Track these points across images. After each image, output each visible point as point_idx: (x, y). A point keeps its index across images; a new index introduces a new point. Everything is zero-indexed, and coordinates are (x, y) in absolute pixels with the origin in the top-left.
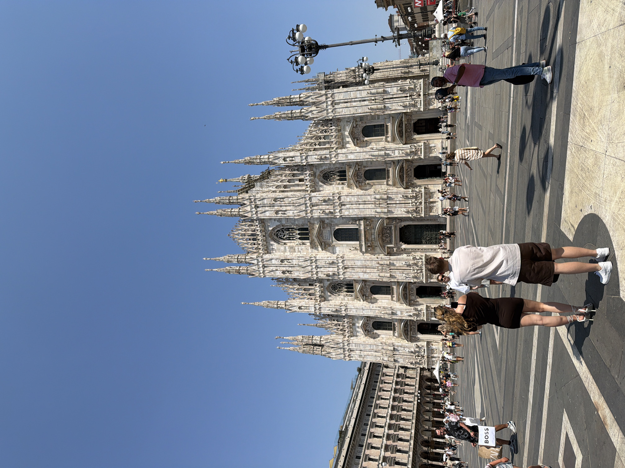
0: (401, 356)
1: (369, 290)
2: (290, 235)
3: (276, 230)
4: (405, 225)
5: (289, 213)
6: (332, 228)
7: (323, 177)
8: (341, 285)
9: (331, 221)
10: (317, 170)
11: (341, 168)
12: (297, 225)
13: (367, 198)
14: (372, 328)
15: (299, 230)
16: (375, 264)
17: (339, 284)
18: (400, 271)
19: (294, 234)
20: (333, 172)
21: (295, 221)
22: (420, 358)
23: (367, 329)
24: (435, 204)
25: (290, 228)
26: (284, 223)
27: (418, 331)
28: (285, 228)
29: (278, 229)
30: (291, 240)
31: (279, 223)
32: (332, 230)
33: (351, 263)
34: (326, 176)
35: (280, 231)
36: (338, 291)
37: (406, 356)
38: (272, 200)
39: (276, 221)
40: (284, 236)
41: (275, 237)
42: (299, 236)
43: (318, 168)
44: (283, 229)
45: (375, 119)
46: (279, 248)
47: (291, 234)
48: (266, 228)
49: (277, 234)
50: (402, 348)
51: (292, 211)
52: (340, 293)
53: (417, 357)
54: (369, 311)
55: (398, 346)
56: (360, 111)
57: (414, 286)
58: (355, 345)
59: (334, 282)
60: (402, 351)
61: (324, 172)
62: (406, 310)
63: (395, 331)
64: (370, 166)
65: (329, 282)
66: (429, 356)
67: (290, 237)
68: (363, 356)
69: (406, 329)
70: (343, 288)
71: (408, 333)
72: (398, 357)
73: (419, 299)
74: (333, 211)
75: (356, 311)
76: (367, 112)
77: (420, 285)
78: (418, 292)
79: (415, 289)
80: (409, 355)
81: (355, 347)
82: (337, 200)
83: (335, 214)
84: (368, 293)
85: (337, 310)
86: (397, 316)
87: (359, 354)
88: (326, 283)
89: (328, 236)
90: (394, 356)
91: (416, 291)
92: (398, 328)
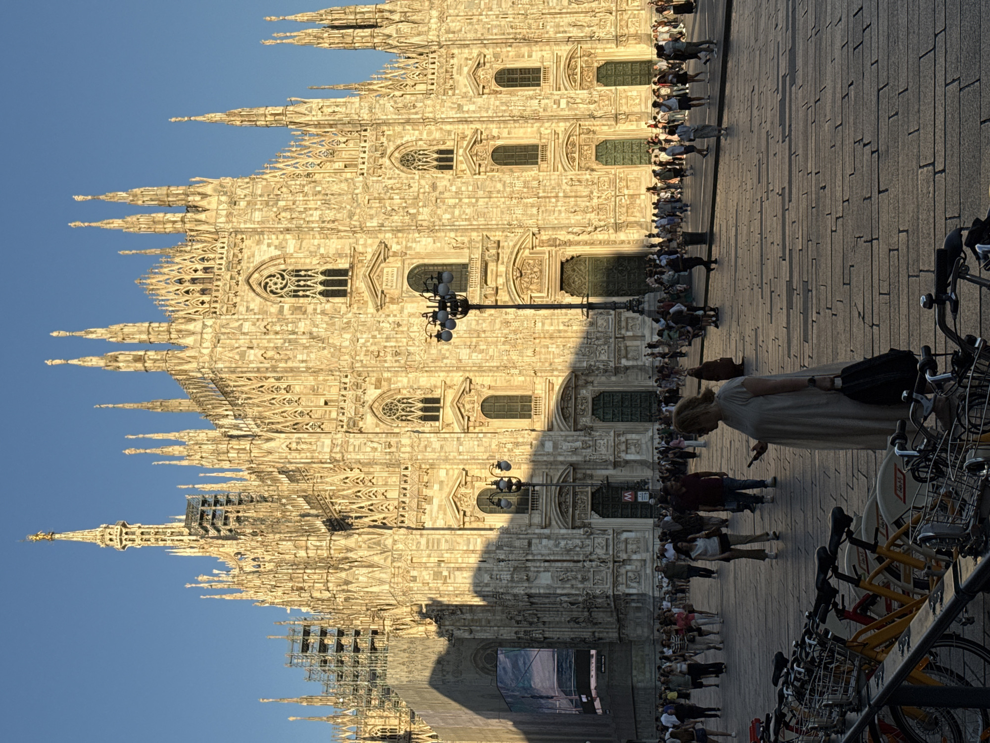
0: (547, 564)
1: (478, 407)
2: (298, 286)
3: (266, 273)
5: (312, 215)
6: (407, 262)
7: (401, 162)
8: (410, 401)
9: (406, 247)
10: (391, 143)
11: (445, 142)
12: (323, 257)
13: (495, 187)
14: (477, 507)
15: (324, 273)
17: (403, 399)
18: (559, 341)
19: (309, 283)
20: (425, 152)
21: (319, 248)
22: (594, 564)
25: (300, 271)
26: (292, 251)
27: (592, 509)
28: (290, 268)
29: (273, 270)
30: (298, 296)
31: (278, 253)
32: (406, 266)
34: (408, 160)
35: (274, 276)
36: (398, 418)
37: (559, 564)
39: (273, 248)
40: (282, 289)
41: (258, 290)
42: (321, 288)
43: (392, 139)
44: (284, 271)
45: (523, 56)
46: (265, 308)
47: (302, 283)
49: (267, 283)
50: (552, 542)
51: (319, 212)
52: (402, 420)
53: (587, 564)
54: (476, 447)
55: (540, 537)
56: (495, 31)
57: (587, 393)
58: (428, 543)
59: (392, 392)
60: (550, 549)
61: (404, 152)
62: (567, 436)
63: (535, 511)
64: (507, 138)
65: (379, 391)
66: (619, 557)
67: (298, 291)
68: (445, 573)
69: (563, 499)
70: (412, 409)
71: (567, 512)
72: (540, 567)
73: (599, 424)
74: (414, 211)
75: (442, 447)
76: (509, 34)
77: (603, 389)
78: (595, 407)
79: (590, 400)
80: (568, 558)
81: (428, 547)
82: (427, 190)
83: (420, 217)
84: (476, 414)
85: (390, 446)
86: (544, 455)
87: (436, 569)
88: (372, 394)
89: (395, 280)
90: (529, 564)
91: (593, 404)
92: (542, 501)
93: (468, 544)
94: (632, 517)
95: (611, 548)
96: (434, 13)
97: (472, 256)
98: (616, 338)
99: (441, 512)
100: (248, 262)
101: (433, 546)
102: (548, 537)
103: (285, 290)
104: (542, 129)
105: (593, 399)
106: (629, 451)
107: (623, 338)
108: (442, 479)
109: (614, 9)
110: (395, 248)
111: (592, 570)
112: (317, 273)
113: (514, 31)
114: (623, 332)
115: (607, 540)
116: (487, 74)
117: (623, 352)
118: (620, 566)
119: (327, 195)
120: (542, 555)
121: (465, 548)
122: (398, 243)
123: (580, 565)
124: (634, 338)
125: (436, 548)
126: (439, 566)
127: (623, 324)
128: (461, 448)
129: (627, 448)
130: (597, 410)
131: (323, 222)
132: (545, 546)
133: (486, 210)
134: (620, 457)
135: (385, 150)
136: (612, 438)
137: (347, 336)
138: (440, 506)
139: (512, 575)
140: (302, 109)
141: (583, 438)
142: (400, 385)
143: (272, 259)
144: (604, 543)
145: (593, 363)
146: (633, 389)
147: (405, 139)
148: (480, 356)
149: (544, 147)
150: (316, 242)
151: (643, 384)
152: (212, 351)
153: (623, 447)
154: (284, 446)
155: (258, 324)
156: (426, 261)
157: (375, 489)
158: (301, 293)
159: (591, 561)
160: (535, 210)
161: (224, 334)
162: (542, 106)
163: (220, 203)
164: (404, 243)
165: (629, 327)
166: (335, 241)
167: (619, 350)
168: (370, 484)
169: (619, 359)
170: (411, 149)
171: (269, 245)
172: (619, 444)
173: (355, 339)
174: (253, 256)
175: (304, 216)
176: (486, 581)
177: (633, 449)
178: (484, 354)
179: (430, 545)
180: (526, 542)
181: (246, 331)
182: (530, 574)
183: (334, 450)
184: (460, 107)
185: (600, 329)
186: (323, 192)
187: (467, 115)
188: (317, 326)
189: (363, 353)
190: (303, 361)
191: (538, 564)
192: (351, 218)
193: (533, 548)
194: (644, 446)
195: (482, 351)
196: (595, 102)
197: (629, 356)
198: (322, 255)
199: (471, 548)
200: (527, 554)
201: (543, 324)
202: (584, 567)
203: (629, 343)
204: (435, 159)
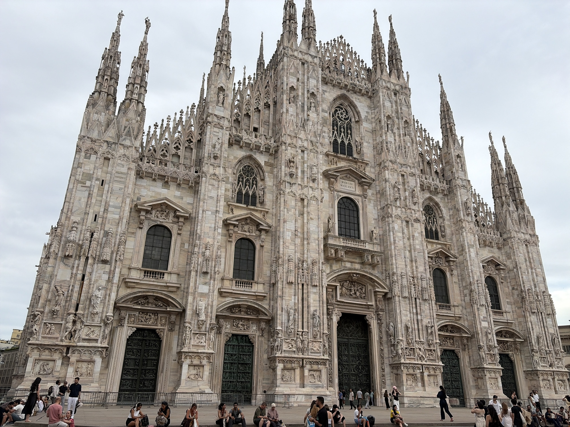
0: (80, 277)
1: (246, 235)
2: (340, 128)
3: (349, 109)
4: (372, 327)
5: (391, 137)
6: (360, 198)
7: (428, 206)
8: (254, 186)
10: (439, 199)
11: (443, 236)
12: (361, 144)
13: (420, 265)
14: (155, 223)
15: (349, 144)
16: (311, 257)
17: (256, 181)
18: (300, 306)
19: (342, 134)
20: (435, 223)
21: (367, 142)
22: (70, 325)
23: (154, 212)
24: (420, 384)
25: (351, 131)
26: (364, 125)
27: (138, 329)
28: (352, 124)
29: (351, 114)
30: (333, 127)
31: (363, 117)
32: (357, 197)
33: (313, 213)
35: (347, 114)
38: (406, 119)
39: (366, 114)
40: (338, 117)
41: (338, 103)
42: (339, 141)
43: (442, 201)
44: (350, 120)
46: (325, 101)
47: (342, 130)
48: (355, 94)
49: (342, 109)
50: (104, 284)
51: (393, 141)
52: (239, 178)
53: (71, 317)
54: (209, 225)
55: (111, 273)
56: (524, 277)
57: (253, 331)
58: (122, 173)
59: (262, 174)
60: (96, 281)
61: (434, 209)
62: (212, 306)
63: (143, 274)
64: (452, 281)
65: (263, 164)
66: (73, 352)
67: (337, 127)
68: (88, 183)
69: (151, 300)
70: (247, 187)
71: (137, 303)
72: (78, 270)
73: (223, 340)
74: (398, 204)
75: (211, 198)
76: (524, 286)
77: (256, 345)
78: (239, 338)
79: (246, 333)
80: (82, 298)
81: (117, 172)
82: (414, 215)
83: (394, 208)
84: (240, 233)
85: (215, 158)
86: (196, 284)
87: (95, 176)
88: (262, 159)
89: (346, 188)
90: (83, 259)
91: (243, 336)
92: (151, 281)
93: (116, 207)
94: (123, 369)
95: (86, 344)
96: (527, 237)
97: (367, 244)
98: (303, 360)
99: (153, 194)
100: (356, 98)
101: (117, 177)
102: (110, 281)
103: (338, 119)
104: (461, 308)
105: (247, 336)
106: (192, 368)
107: (302, 367)
108: (185, 199)
109: (554, 369)
110: (370, 192)
111: (63, 322)
112: (349, 140)
113: (527, 291)
114: (308, 367)
115: (96, 340)
116: (492, 271)
117: (289, 366)
118: (62, 353)
119: (405, 148)
120: (91, 274)
121: (111, 204)
122: (373, 194)
123: (72, 311)
124: (302, 377)
125: (116, 179)
126: (97, 179)
127: (315, 367)
128: (210, 213)
129: (195, 366)
130: (237, 339)
131: (387, 143)
132: (100, 277)
133: (403, 257)
134: (186, 358)
135: (435, 195)
136: (206, 351)
137: (305, 144)
138: (160, 194)
139: (74, 242)
141: (209, 322)
142: (267, 179)
143: (358, 113)
144: (93, 337)
145: (280, 335)
146: (255, 375)
147: (443, 209)
148: (288, 238)
149: (449, 308)
150: (371, 141)
151: (259, 384)
152: (296, 57)
153: (196, 362)
154: (222, 85)
155: (315, 89)
156: (361, 212)
157: (181, 148)
158: (335, 128)
159: (74, 322)
160: (406, 294)
161: (308, 67)
162: (481, 308)
163: (395, 85)
164: (373, 198)
165: (312, 373)
166: (372, 154)
167: (291, 362)
168: (186, 145)
169: (283, 362)
170: (437, 214)
171: (367, 112)
172: (200, 358)
173: (303, 149)
174: (360, 102)
175: (390, 131)
176: (72, 218)
177: (195, 372)
178: (290, 241)
179: (120, 175)
180: (108, 259)
181: (310, 80)
182: (71, 260)
183: (215, 117)
184: (473, 246)
185: (310, 344)
186: (407, 147)
187: (467, 250)
188: (313, 125)
189: (293, 152)
190: (287, 110)
191: (81, 268)
192: (391, 161)
193: (100, 265)
194: (195, 383)
195: (293, 240)
196: (489, 351)
197: (285, 372)
198: (362, 143)
199: (110, 209)
200: (94, 259)
201: (315, 293)
202: (69, 314)
203: (298, 371)
204: (431, 229)
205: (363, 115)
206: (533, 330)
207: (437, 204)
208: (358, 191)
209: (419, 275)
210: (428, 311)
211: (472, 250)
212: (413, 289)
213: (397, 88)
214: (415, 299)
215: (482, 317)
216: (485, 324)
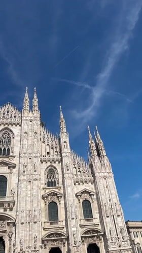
3: (10, 133)
4: (6, 243)
5: (26, 141)
6: (8, 174)
11: (58, 183)
13: (35, 203)
19: (5, 145)
20: (54, 177)
25: (10, 142)
26: (16, 139)
29: (11, 135)
34: (51, 171)
35: (9, 135)
38: (35, 131)
40: (4, 138)
44: (10, 138)
47: (5, 143)
48: (12, 126)
49: (6, 134)
56: (103, 197)
61: (54, 170)
64: (60, 207)
67: (3, 142)
74: (25, 174)
76: (102, 202)
82: (34, 177)
83: (22, 176)
89: (1, 171)
96: (105, 174)
97: (6, 198)
100: (13, 128)
109: (121, 248)
110: (14, 170)
112: (8, 147)
116: (87, 196)
122: (16, 171)
135: (53, 163)
140: (64, 137)
143: (14, 134)
147: (58, 169)
149: (56, 223)
150: (19, 145)
156: (8, 181)
158: (1, 143)
160: (23, 221)
162: (72, 220)
163: (31, 117)
164: (16, 173)
166: (19, 151)
170: (55, 172)
171: (18, 132)
175: (25, 139)
184: (70, 186)
186: (34, 144)
187: (66, 189)
192: (24, 153)
196: (75, 244)
198: (14, 147)
204: (52, 181)
205: (16, 134)
206: (107, 226)
207: (55, 168)
208: (8, 171)
209: (34, 209)
210: (37, 228)
211: (69, 188)
212: (28, 217)
213: (32, 118)
214: (29, 223)
215: (72, 225)
216: (74, 229)
